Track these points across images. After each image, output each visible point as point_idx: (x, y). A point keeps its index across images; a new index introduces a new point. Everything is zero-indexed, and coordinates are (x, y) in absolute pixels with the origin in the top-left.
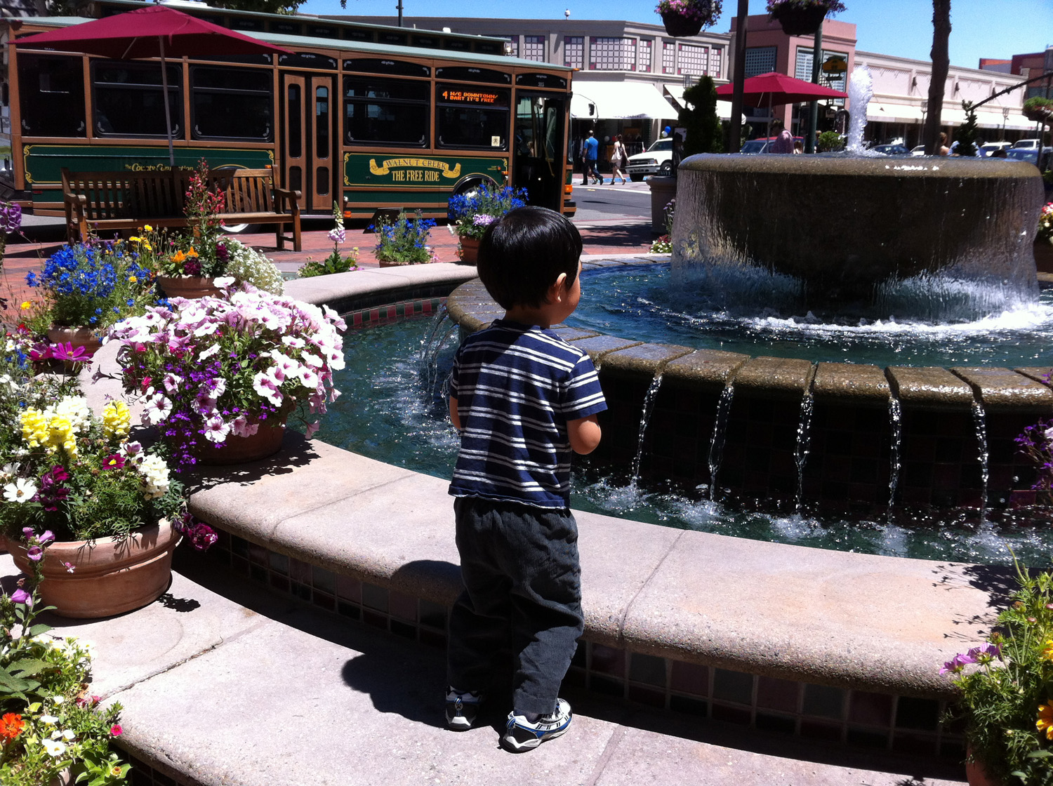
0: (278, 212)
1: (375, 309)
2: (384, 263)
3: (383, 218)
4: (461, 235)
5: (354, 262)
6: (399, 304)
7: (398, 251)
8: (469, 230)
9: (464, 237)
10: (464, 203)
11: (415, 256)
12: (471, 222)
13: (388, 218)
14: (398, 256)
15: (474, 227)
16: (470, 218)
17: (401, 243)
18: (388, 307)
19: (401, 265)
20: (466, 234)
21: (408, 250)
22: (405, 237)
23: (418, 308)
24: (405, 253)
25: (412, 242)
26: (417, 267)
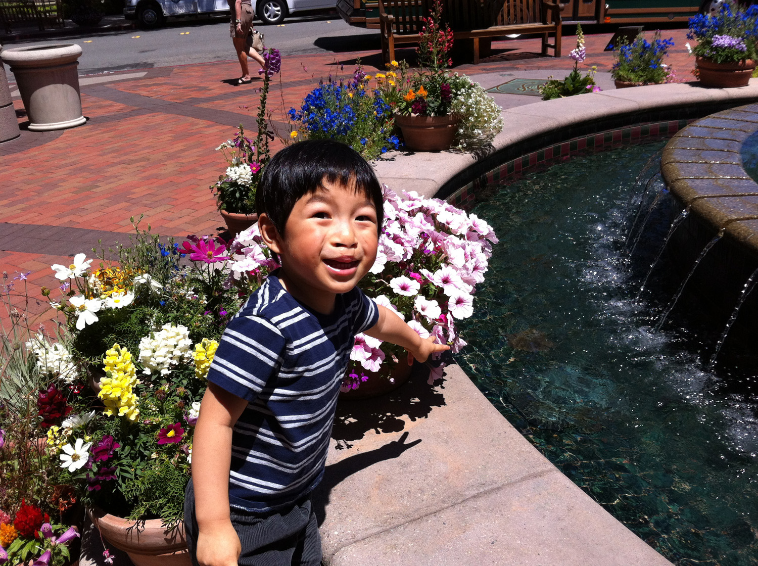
0: (545, 23)
1: (601, 134)
2: (620, 83)
3: (621, 39)
4: (698, 56)
5: (591, 80)
6: (626, 129)
7: (633, 71)
8: (707, 51)
9: (701, 58)
10: (704, 23)
11: (649, 77)
12: (710, 43)
13: (626, 38)
14: (632, 76)
15: (712, 49)
16: (709, 39)
17: (638, 62)
18: (614, 132)
19: (634, 86)
20: (702, 55)
21: (643, 71)
22: (641, 57)
23: (645, 132)
24: (641, 73)
25: (647, 63)
26: (652, 89)
